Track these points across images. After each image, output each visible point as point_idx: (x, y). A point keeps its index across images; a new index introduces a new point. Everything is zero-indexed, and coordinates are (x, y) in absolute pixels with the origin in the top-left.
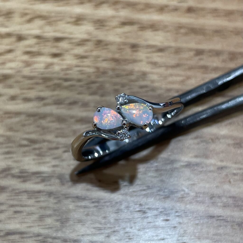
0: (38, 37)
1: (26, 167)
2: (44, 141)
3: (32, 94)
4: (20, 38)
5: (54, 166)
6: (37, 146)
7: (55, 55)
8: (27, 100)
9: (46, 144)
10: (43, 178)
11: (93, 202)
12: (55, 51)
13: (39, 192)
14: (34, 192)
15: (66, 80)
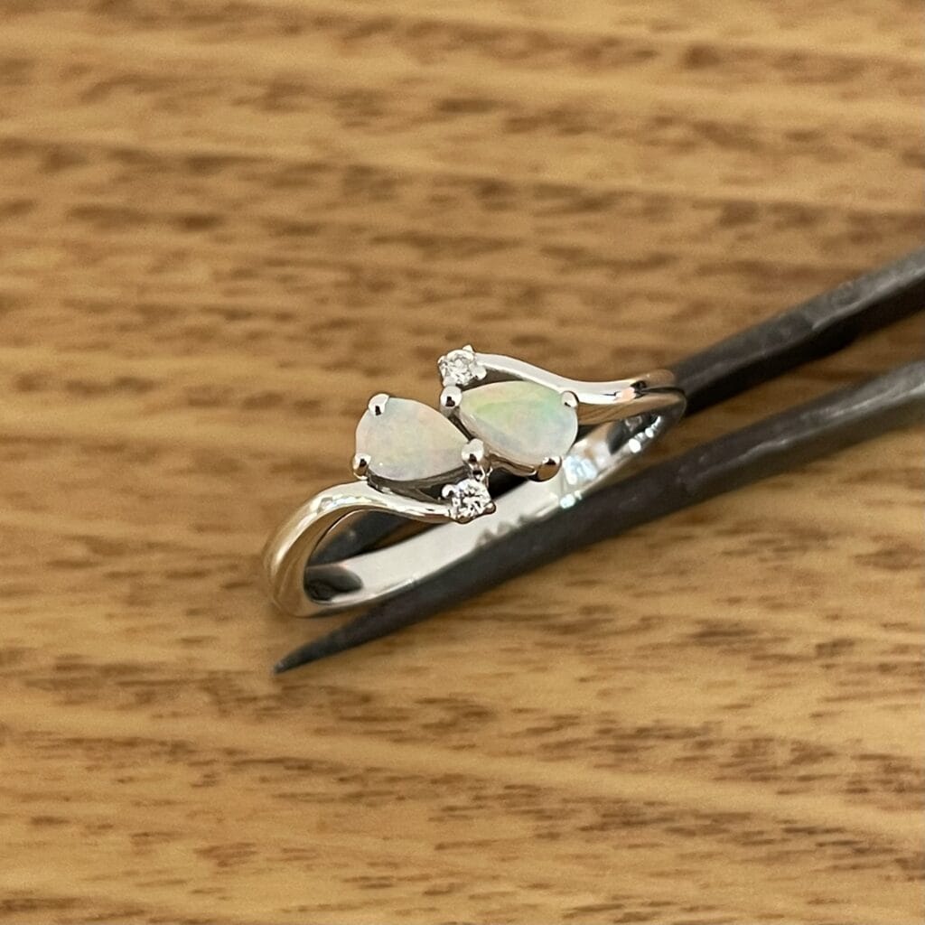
0: (125, 155)
1: (81, 648)
4: (58, 158)
5: (189, 642)
6: (123, 565)
7: (194, 223)
8: (85, 389)
9: (157, 557)
10: (145, 688)
11: (342, 780)
13: (131, 743)
14: (111, 743)
15: (233, 315)
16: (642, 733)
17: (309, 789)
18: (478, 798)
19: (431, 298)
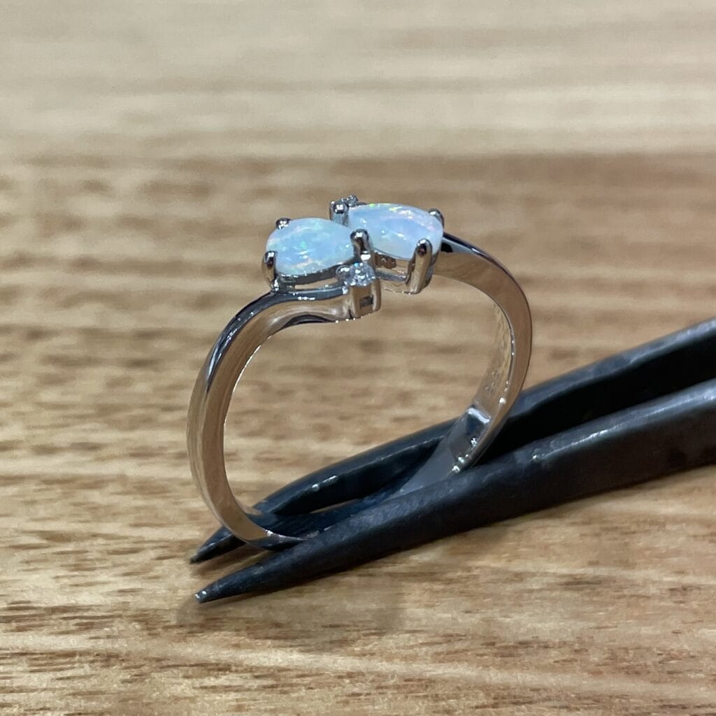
1: (31, 596)
2: (95, 536)
3: (64, 437)
4: (35, 334)
5: (122, 592)
6: (70, 547)
7: (138, 364)
8: (46, 450)
11: (257, 677)
12: (138, 355)
13: (70, 654)
14: (54, 655)
15: (168, 409)
16: (524, 644)
17: (227, 683)
18: (378, 688)
19: (324, 399)
